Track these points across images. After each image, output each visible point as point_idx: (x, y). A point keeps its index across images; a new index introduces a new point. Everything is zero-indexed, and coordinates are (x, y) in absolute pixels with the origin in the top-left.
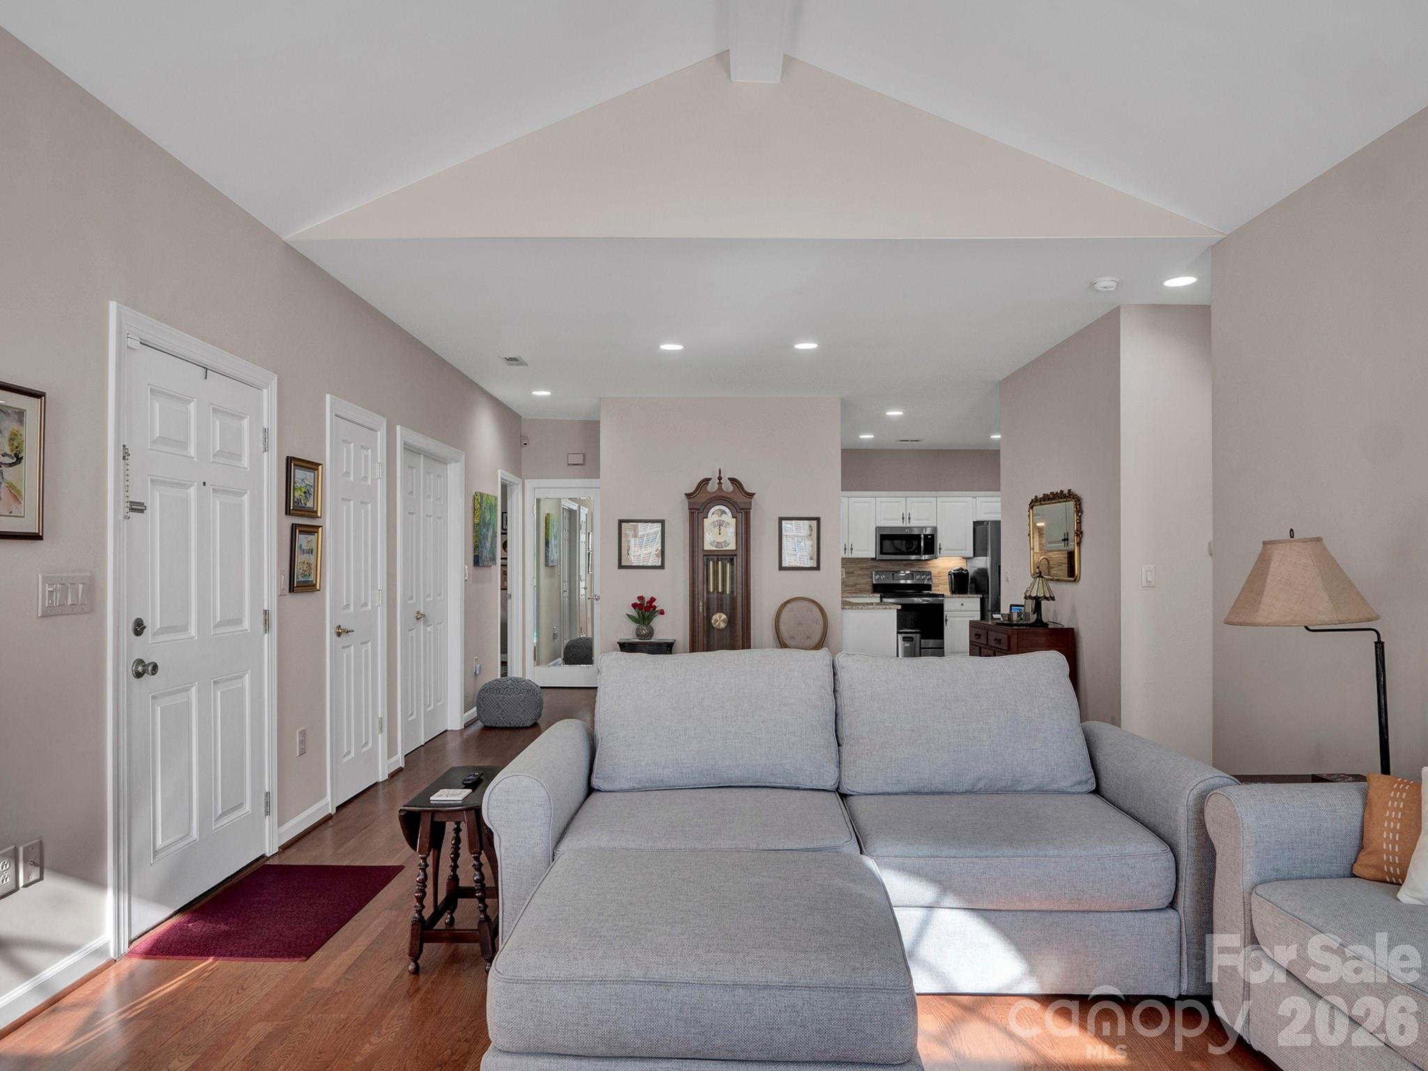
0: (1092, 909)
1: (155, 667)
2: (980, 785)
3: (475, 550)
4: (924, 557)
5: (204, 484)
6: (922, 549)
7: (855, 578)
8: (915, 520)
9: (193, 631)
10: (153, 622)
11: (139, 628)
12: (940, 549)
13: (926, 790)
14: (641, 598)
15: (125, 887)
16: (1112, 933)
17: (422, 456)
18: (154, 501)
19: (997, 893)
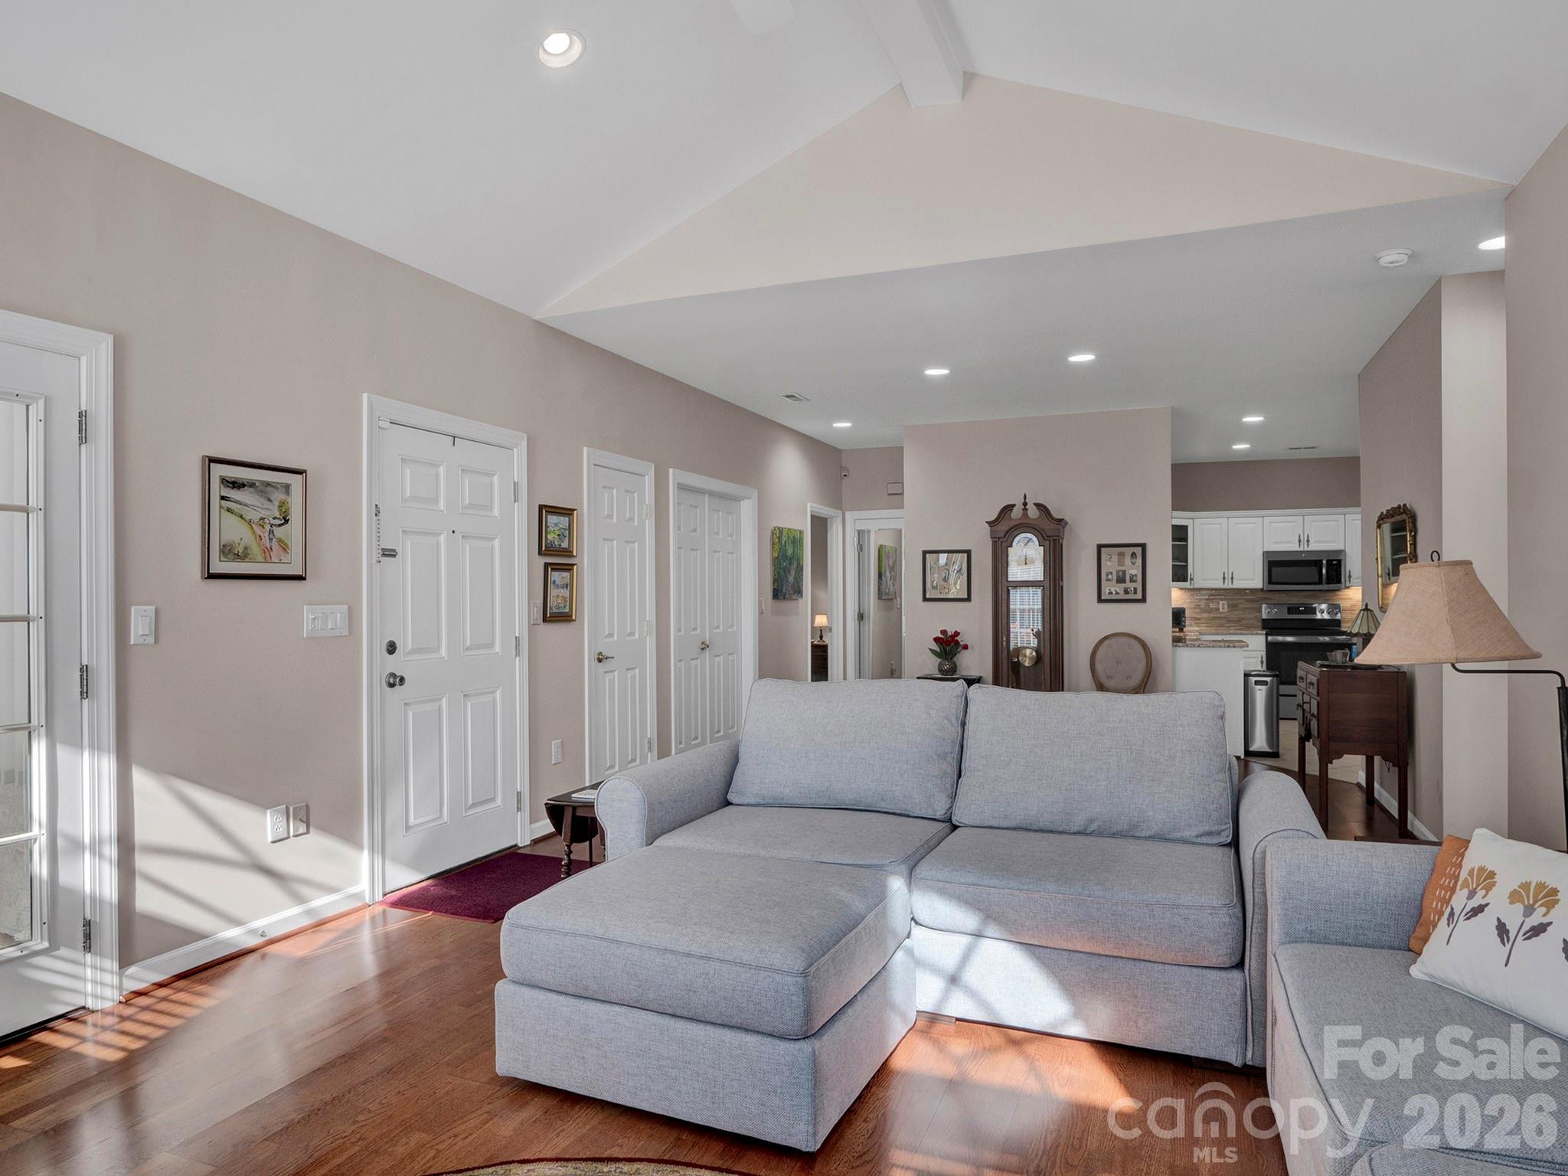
0: (1142, 957)
1: (402, 680)
2: (1094, 827)
3: (774, 583)
4: (1325, 587)
5: (453, 532)
6: (1324, 577)
7: (1240, 612)
8: (1315, 542)
9: (443, 652)
10: (405, 645)
11: (392, 648)
12: (1350, 577)
13: (1034, 827)
14: (944, 632)
15: (380, 849)
16: (1165, 986)
17: (707, 495)
18: (406, 548)
19: (1038, 928)
